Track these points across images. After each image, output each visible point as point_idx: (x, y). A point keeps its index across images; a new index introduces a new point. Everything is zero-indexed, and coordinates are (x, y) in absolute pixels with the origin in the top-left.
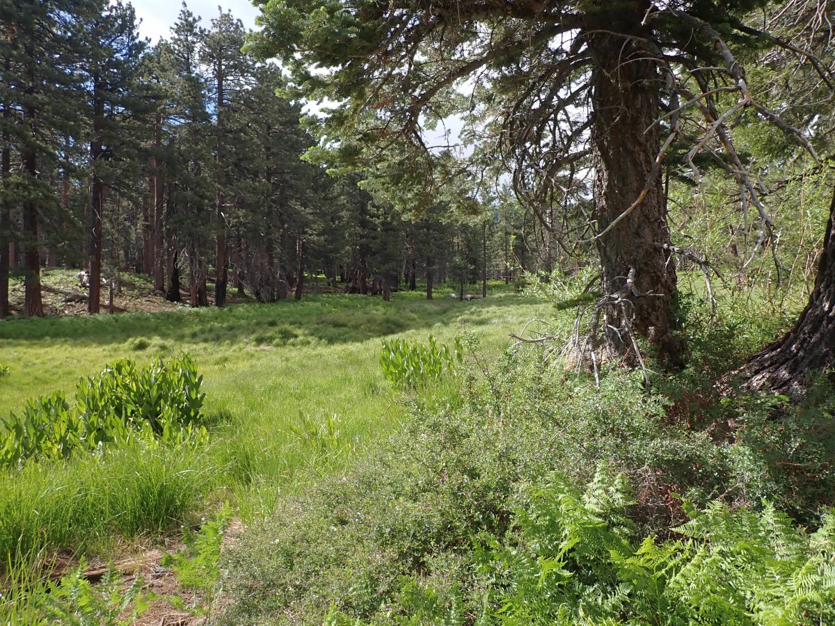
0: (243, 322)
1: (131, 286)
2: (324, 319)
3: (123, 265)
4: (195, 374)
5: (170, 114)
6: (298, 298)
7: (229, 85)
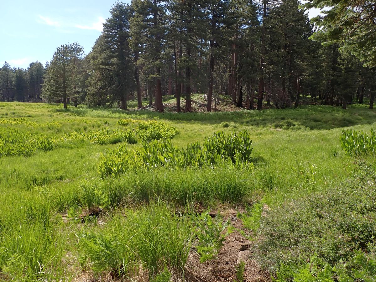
0: (269, 117)
1: (223, 100)
2: (309, 117)
3: (220, 92)
4: (249, 139)
5: (242, 24)
6: (296, 106)
7: (269, 6)
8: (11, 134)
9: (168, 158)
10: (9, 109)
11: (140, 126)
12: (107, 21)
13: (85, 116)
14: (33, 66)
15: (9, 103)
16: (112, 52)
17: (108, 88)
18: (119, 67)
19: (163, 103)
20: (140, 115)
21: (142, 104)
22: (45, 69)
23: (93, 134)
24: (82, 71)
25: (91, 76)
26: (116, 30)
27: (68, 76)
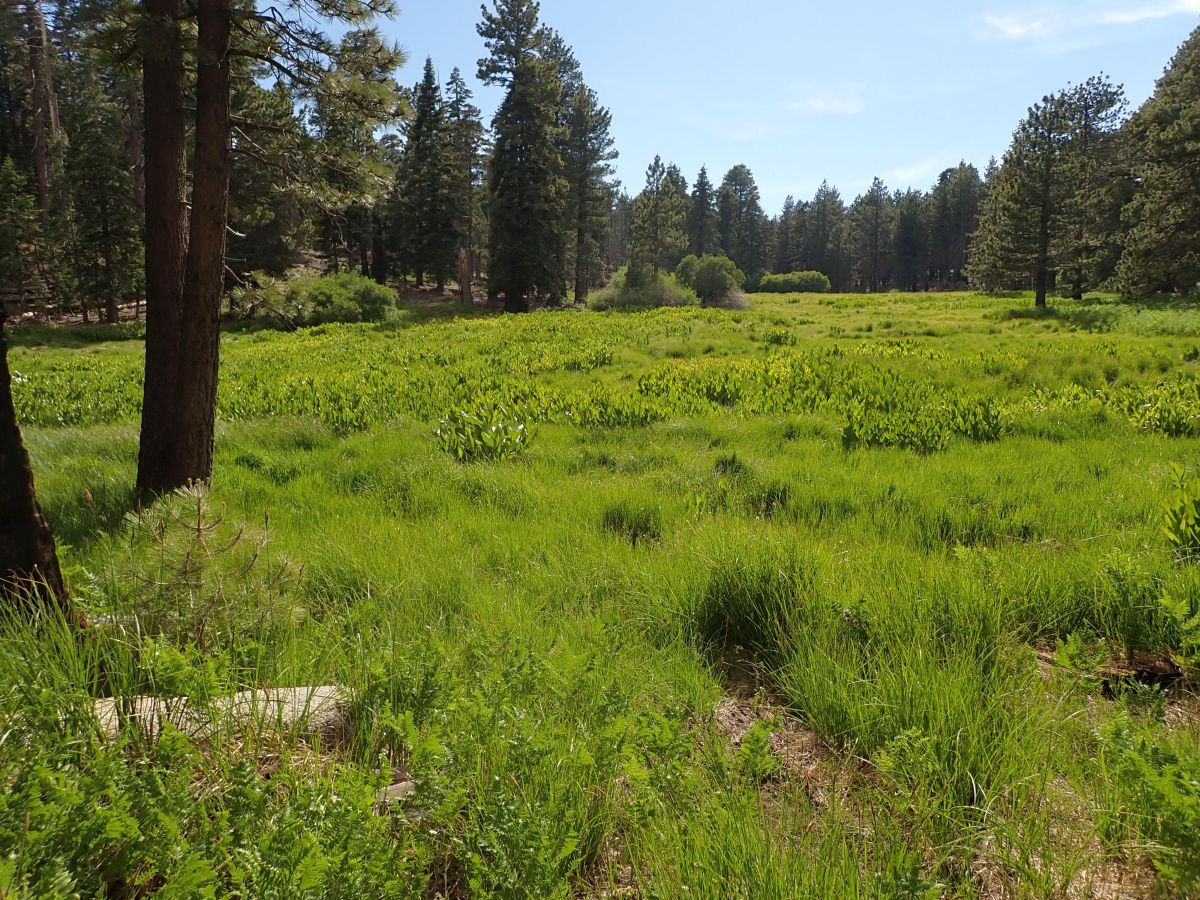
13: (1109, 330)
14: (949, 181)
22: (983, 184)
23: (1139, 396)
27: (1059, 196)
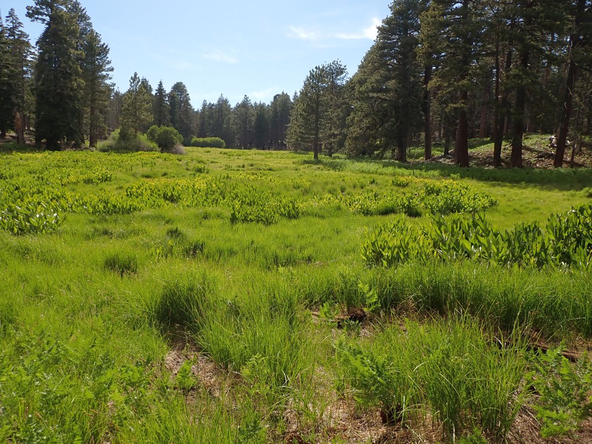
8: (248, 192)
9: (478, 244)
10: (246, 159)
11: (427, 188)
12: (383, 22)
13: (342, 170)
14: (278, 100)
15: (247, 151)
16: (389, 70)
17: (379, 127)
18: (399, 94)
19: (469, 151)
20: (427, 170)
21: (432, 152)
22: (292, 103)
23: (353, 198)
24: (342, 104)
25: (355, 111)
26: (398, 34)
27: (322, 111)
